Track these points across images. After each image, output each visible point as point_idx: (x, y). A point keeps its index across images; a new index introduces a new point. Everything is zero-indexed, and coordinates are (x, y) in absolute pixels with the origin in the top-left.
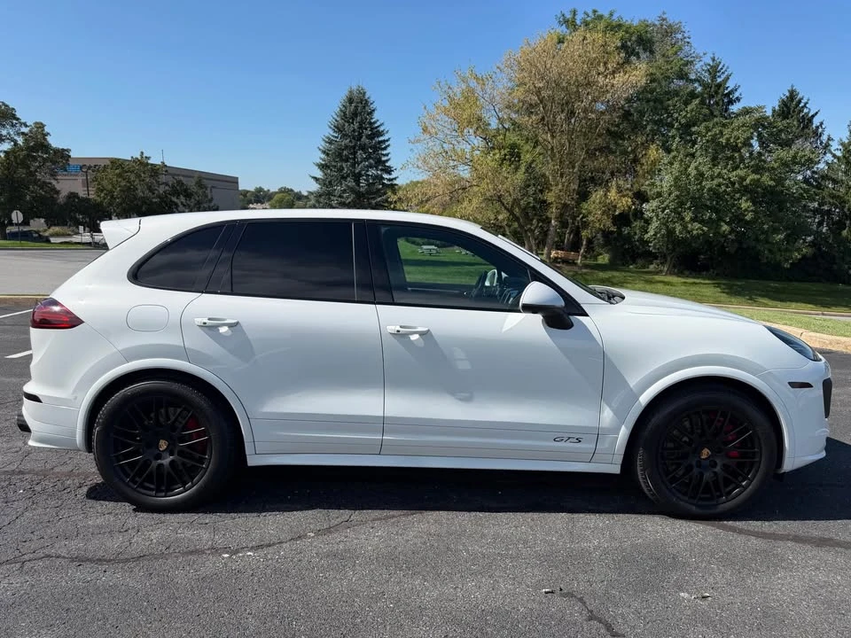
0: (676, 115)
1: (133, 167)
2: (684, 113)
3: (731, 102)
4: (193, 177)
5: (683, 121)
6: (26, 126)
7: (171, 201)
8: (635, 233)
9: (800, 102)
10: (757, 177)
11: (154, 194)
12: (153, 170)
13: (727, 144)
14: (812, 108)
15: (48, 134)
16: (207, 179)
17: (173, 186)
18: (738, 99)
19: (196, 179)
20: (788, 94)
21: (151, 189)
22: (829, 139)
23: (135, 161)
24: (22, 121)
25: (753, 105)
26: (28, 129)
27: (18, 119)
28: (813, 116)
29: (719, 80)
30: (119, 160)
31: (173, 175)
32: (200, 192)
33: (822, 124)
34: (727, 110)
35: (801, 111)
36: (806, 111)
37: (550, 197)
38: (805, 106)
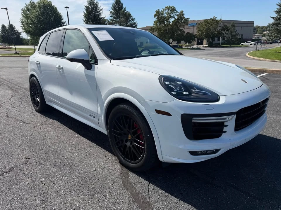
1: (210, 22)
4: (230, 23)
6: (178, 12)
7: (222, 32)
11: (216, 30)
12: (217, 22)
15: (184, 14)
16: (236, 23)
17: (223, 27)
19: (231, 24)
21: (215, 29)
23: (211, 19)
24: (177, 11)
26: (178, 13)
27: (176, 11)
30: (206, 20)
31: (223, 23)
32: (232, 28)
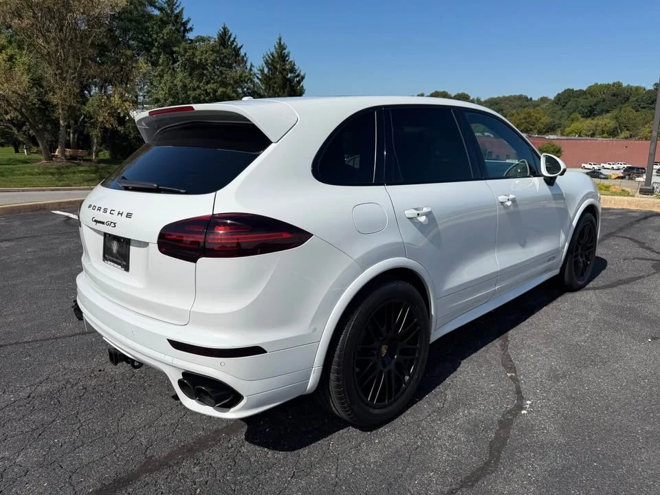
0: (155, 36)
2: (161, 35)
3: (186, 31)
5: (162, 41)
8: (130, 132)
9: (230, 37)
10: (224, 90)
13: (200, 63)
14: (239, 43)
18: (191, 29)
20: (222, 30)
22: (252, 66)
25: (204, 35)
28: (240, 48)
29: (176, 12)
33: (245, 54)
34: (184, 36)
35: (232, 44)
36: (235, 44)
37: (55, 100)
38: (234, 41)
